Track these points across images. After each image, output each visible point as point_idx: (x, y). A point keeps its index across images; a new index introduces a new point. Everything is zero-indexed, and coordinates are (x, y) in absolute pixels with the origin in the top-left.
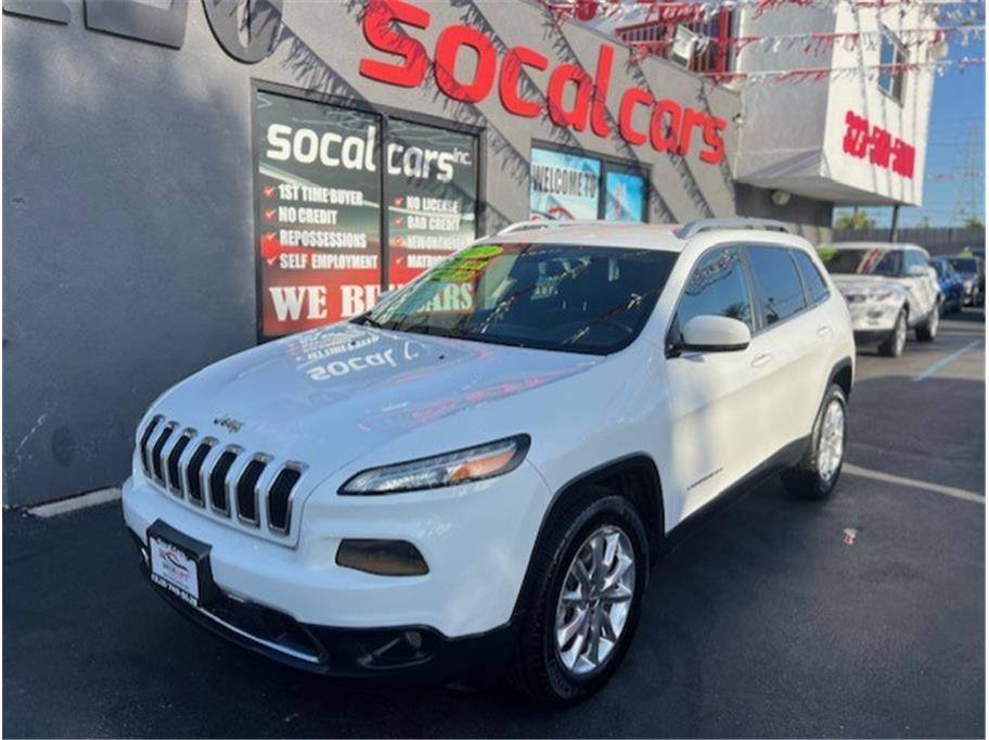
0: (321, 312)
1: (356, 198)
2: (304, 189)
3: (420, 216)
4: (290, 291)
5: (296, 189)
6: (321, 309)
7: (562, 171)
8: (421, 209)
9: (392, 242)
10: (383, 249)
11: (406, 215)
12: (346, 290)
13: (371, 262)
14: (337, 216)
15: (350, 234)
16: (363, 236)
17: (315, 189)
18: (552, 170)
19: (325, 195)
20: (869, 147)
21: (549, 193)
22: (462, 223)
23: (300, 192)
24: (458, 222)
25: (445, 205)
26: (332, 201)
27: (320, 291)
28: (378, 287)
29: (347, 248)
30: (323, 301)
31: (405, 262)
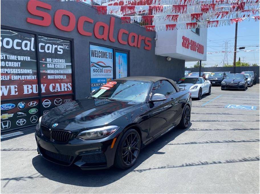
0: (15, 93)
1: (28, 59)
2: (8, 56)
3: (52, 64)
5: (4, 56)
6: (16, 92)
7: (101, 51)
8: (52, 62)
9: (41, 72)
10: (38, 74)
11: (47, 64)
12: (25, 87)
13: (34, 77)
14: (20, 64)
15: (26, 70)
16: (31, 70)
17: (12, 56)
18: (97, 51)
19: (16, 58)
20: (190, 45)
21: (97, 58)
22: (67, 66)
23: (6, 57)
24: (65, 66)
25: (60, 60)
26: (19, 59)
27: (15, 87)
28: (37, 85)
29: (25, 73)
30: (16, 90)
31: (47, 77)
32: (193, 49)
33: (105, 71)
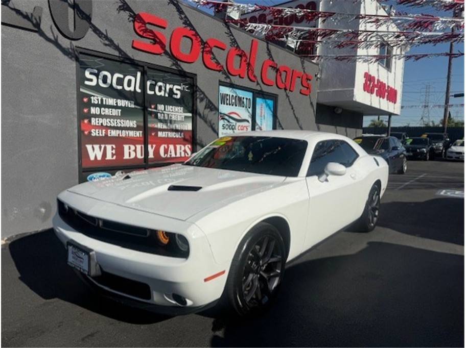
0: (112, 157)
1: (131, 104)
2: (104, 99)
3: (164, 114)
4: (96, 147)
5: (100, 99)
6: (113, 155)
7: (234, 96)
8: (165, 110)
9: (150, 125)
10: (145, 129)
11: (157, 113)
12: (126, 147)
13: (139, 134)
14: (121, 112)
15: (128, 121)
16: (135, 122)
17: (109, 99)
18: (229, 95)
19: (115, 102)
20: (376, 89)
21: (228, 106)
22: (186, 117)
23: (102, 100)
24: (183, 117)
25: (177, 109)
26: (118, 105)
27: (112, 147)
28: (143, 146)
29: (126, 127)
30: (114, 152)
31: (157, 134)
32: (380, 94)
33: (240, 128)
